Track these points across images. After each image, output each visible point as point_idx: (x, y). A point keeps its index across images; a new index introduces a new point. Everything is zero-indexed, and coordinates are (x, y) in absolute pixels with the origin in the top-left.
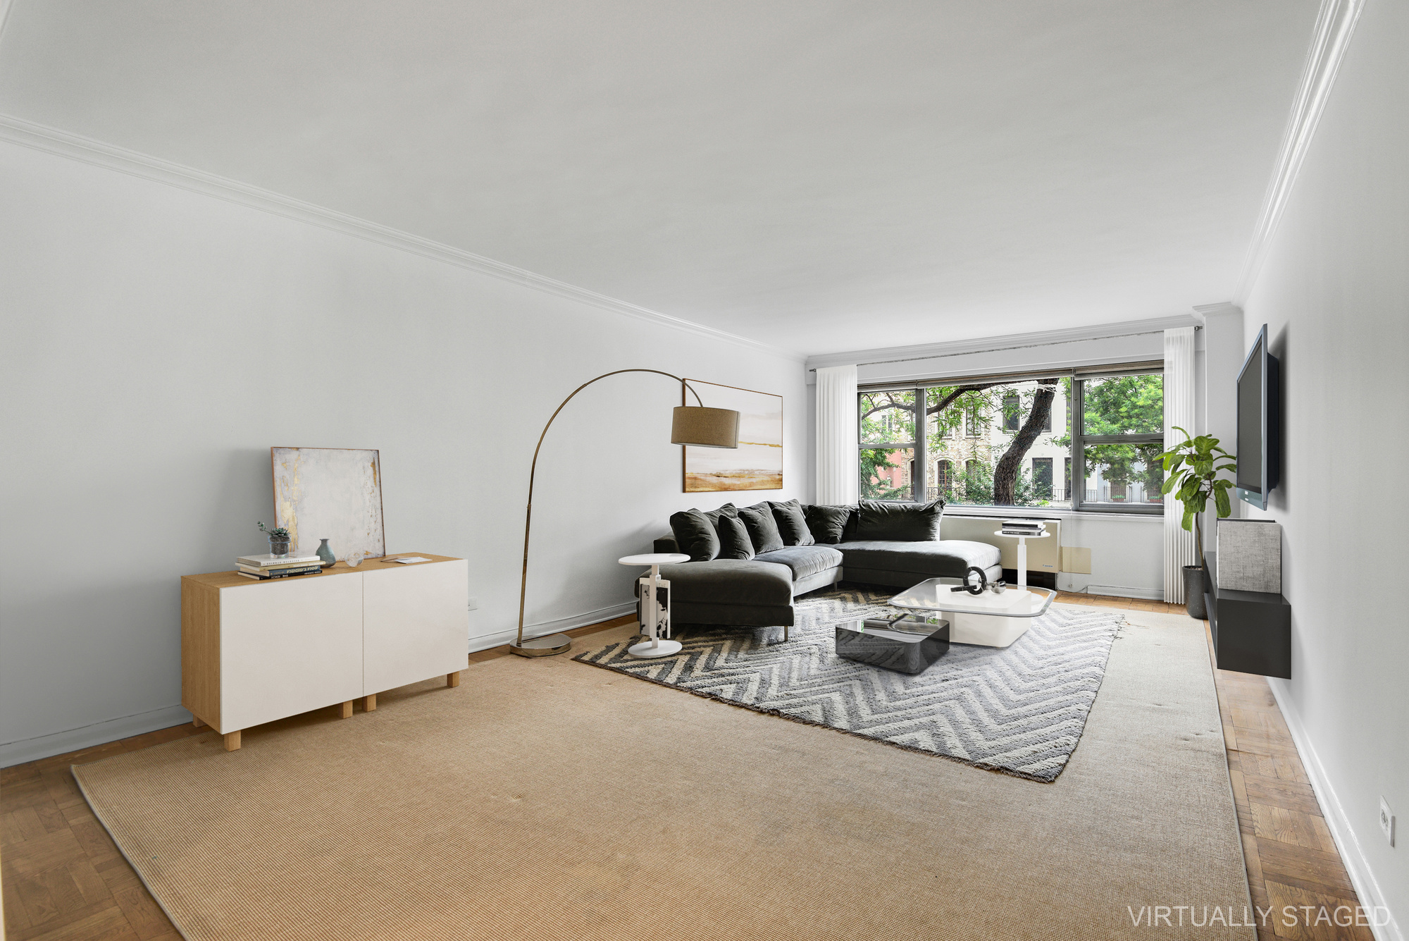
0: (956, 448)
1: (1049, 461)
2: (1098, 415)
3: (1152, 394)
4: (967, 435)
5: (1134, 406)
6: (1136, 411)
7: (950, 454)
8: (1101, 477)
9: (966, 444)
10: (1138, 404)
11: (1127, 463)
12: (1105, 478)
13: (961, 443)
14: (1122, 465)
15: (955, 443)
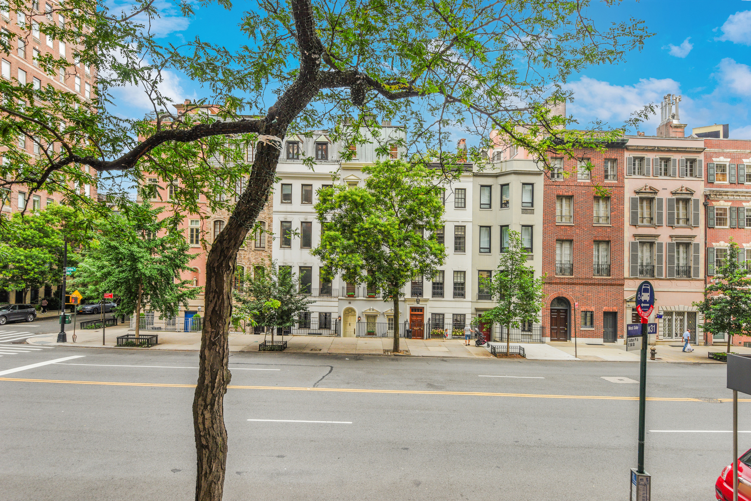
0: (247, 257)
1: (310, 268)
2: (340, 233)
3: (374, 220)
4: (255, 247)
5: (362, 228)
6: (364, 231)
7: (243, 261)
8: (341, 279)
9: (254, 254)
10: (364, 227)
11: (358, 269)
12: (344, 280)
13: (251, 253)
14: (355, 270)
15: (247, 253)
